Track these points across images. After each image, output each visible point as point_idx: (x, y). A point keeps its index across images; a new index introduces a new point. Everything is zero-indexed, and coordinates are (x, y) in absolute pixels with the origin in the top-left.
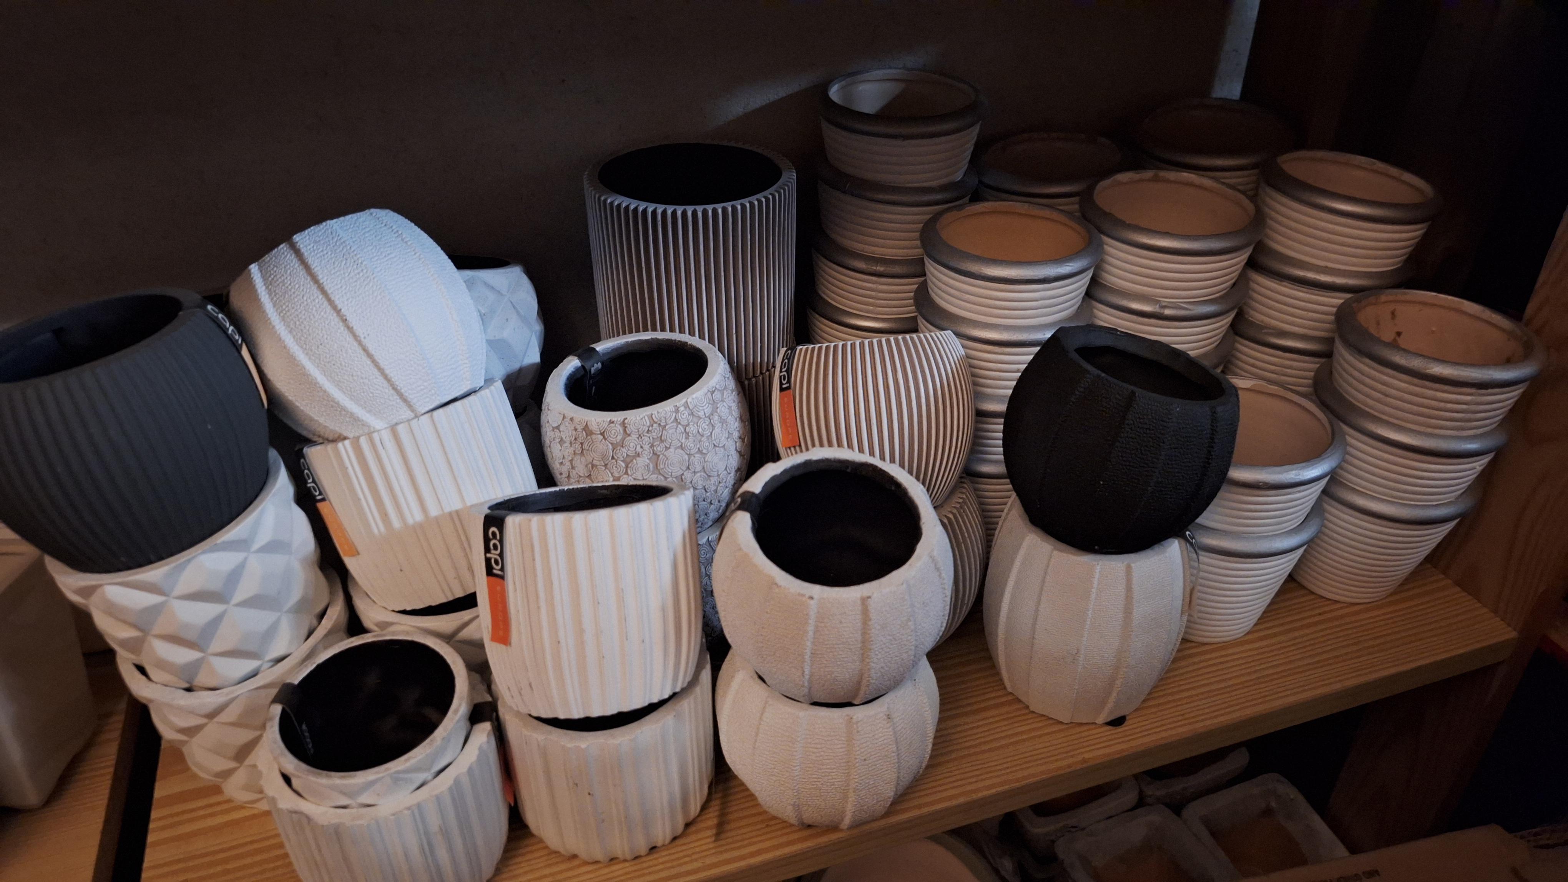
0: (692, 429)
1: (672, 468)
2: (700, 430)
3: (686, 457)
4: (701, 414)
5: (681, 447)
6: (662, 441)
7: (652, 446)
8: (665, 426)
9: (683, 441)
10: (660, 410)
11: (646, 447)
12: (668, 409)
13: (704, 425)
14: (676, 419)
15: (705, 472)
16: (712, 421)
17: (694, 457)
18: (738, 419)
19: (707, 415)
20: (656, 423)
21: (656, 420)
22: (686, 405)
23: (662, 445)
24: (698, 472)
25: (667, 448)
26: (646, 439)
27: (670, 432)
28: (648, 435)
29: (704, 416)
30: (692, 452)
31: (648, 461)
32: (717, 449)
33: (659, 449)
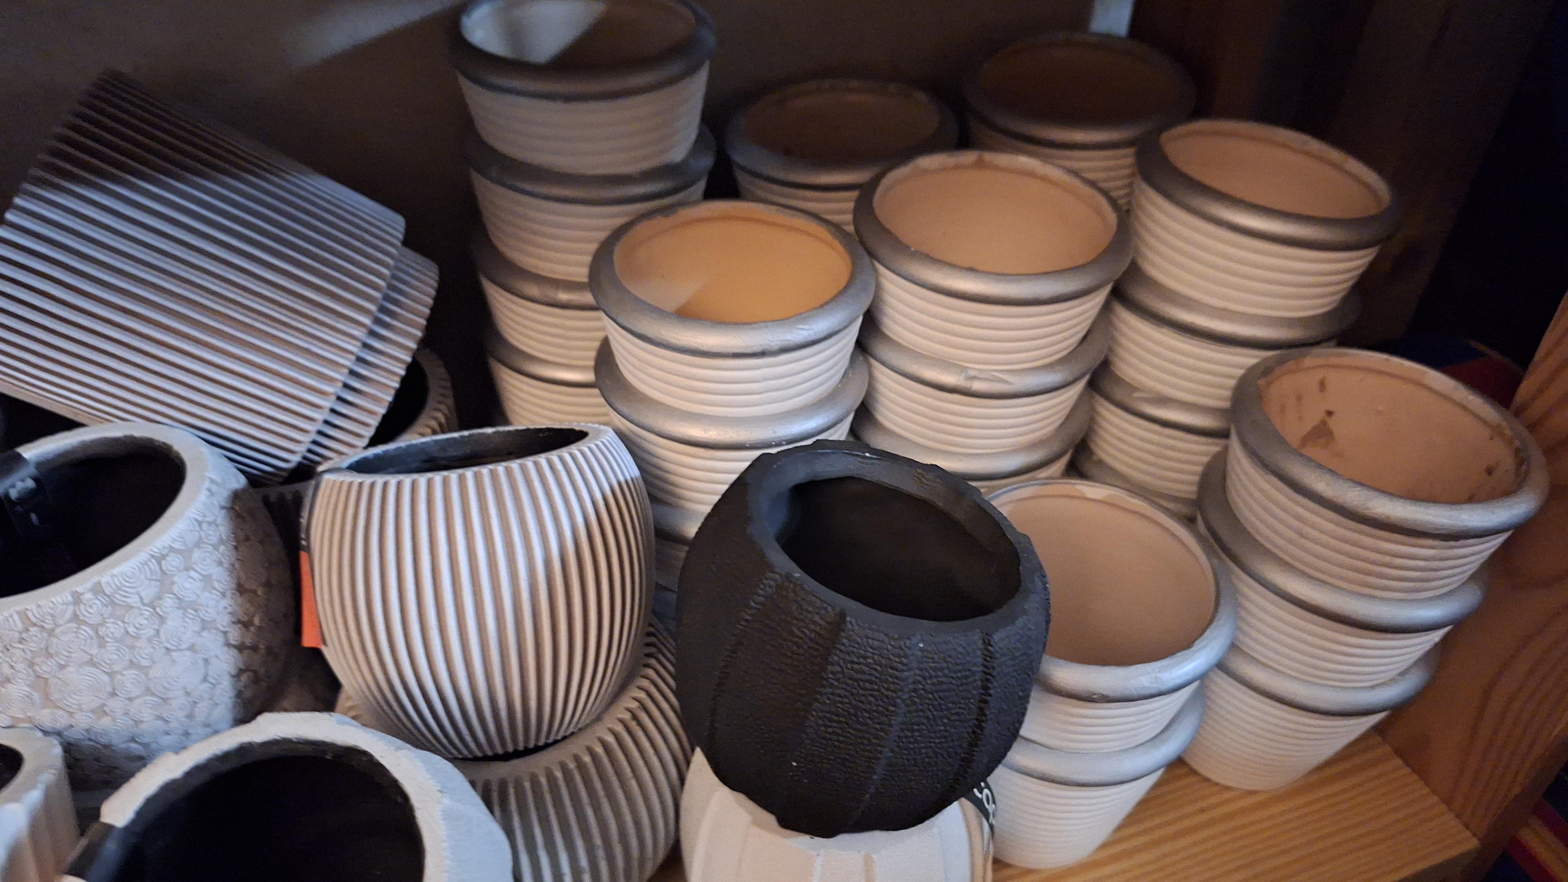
0: (113, 629)
1: (77, 698)
2: (131, 630)
3: (106, 678)
4: (134, 600)
5: (92, 663)
6: (49, 655)
7: (31, 665)
8: (53, 630)
9: (94, 651)
10: (42, 603)
11: (20, 666)
12: (58, 599)
13: (140, 620)
14: (75, 617)
15: (153, 695)
16: (158, 610)
17: (123, 675)
18: (229, 594)
19: (146, 601)
20: (34, 625)
21: (34, 620)
22: (97, 589)
23: (51, 663)
24: (137, 697)
25: (62, 667)
26: (19, 653)
27: (65, 638)
28: (21, 646)
29: (139, 604)
30: (116, 668)
31: (27, 689)
32: (174, 654)
33: (46, 667)
